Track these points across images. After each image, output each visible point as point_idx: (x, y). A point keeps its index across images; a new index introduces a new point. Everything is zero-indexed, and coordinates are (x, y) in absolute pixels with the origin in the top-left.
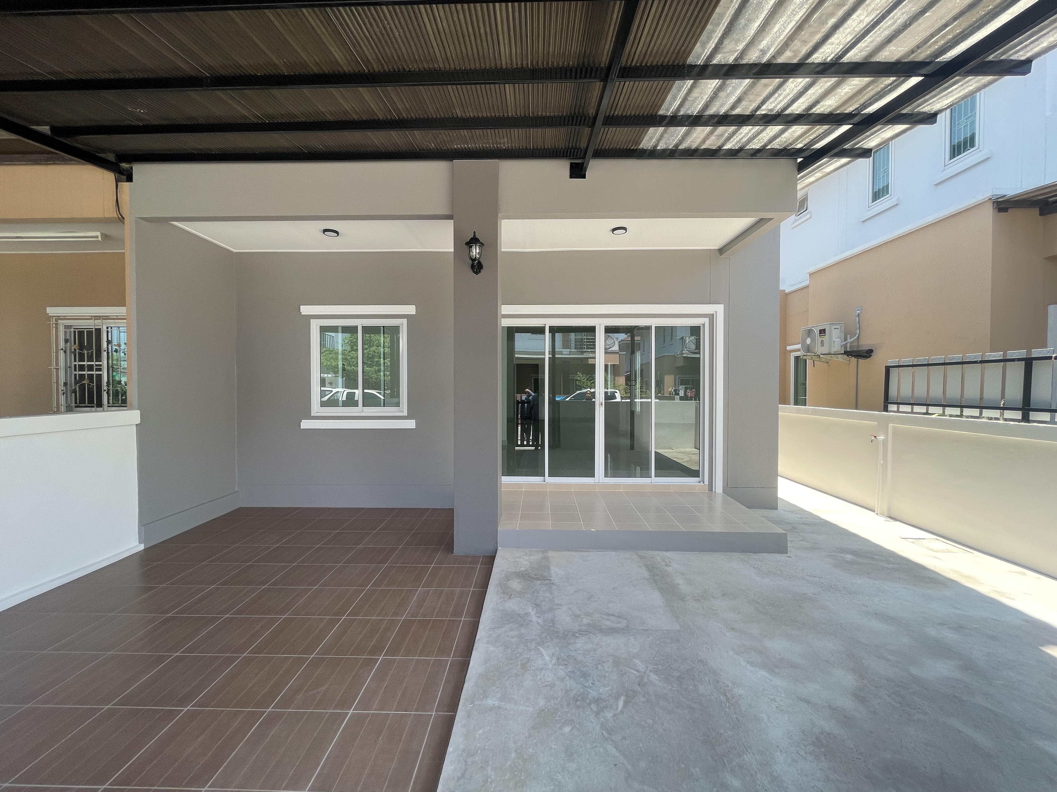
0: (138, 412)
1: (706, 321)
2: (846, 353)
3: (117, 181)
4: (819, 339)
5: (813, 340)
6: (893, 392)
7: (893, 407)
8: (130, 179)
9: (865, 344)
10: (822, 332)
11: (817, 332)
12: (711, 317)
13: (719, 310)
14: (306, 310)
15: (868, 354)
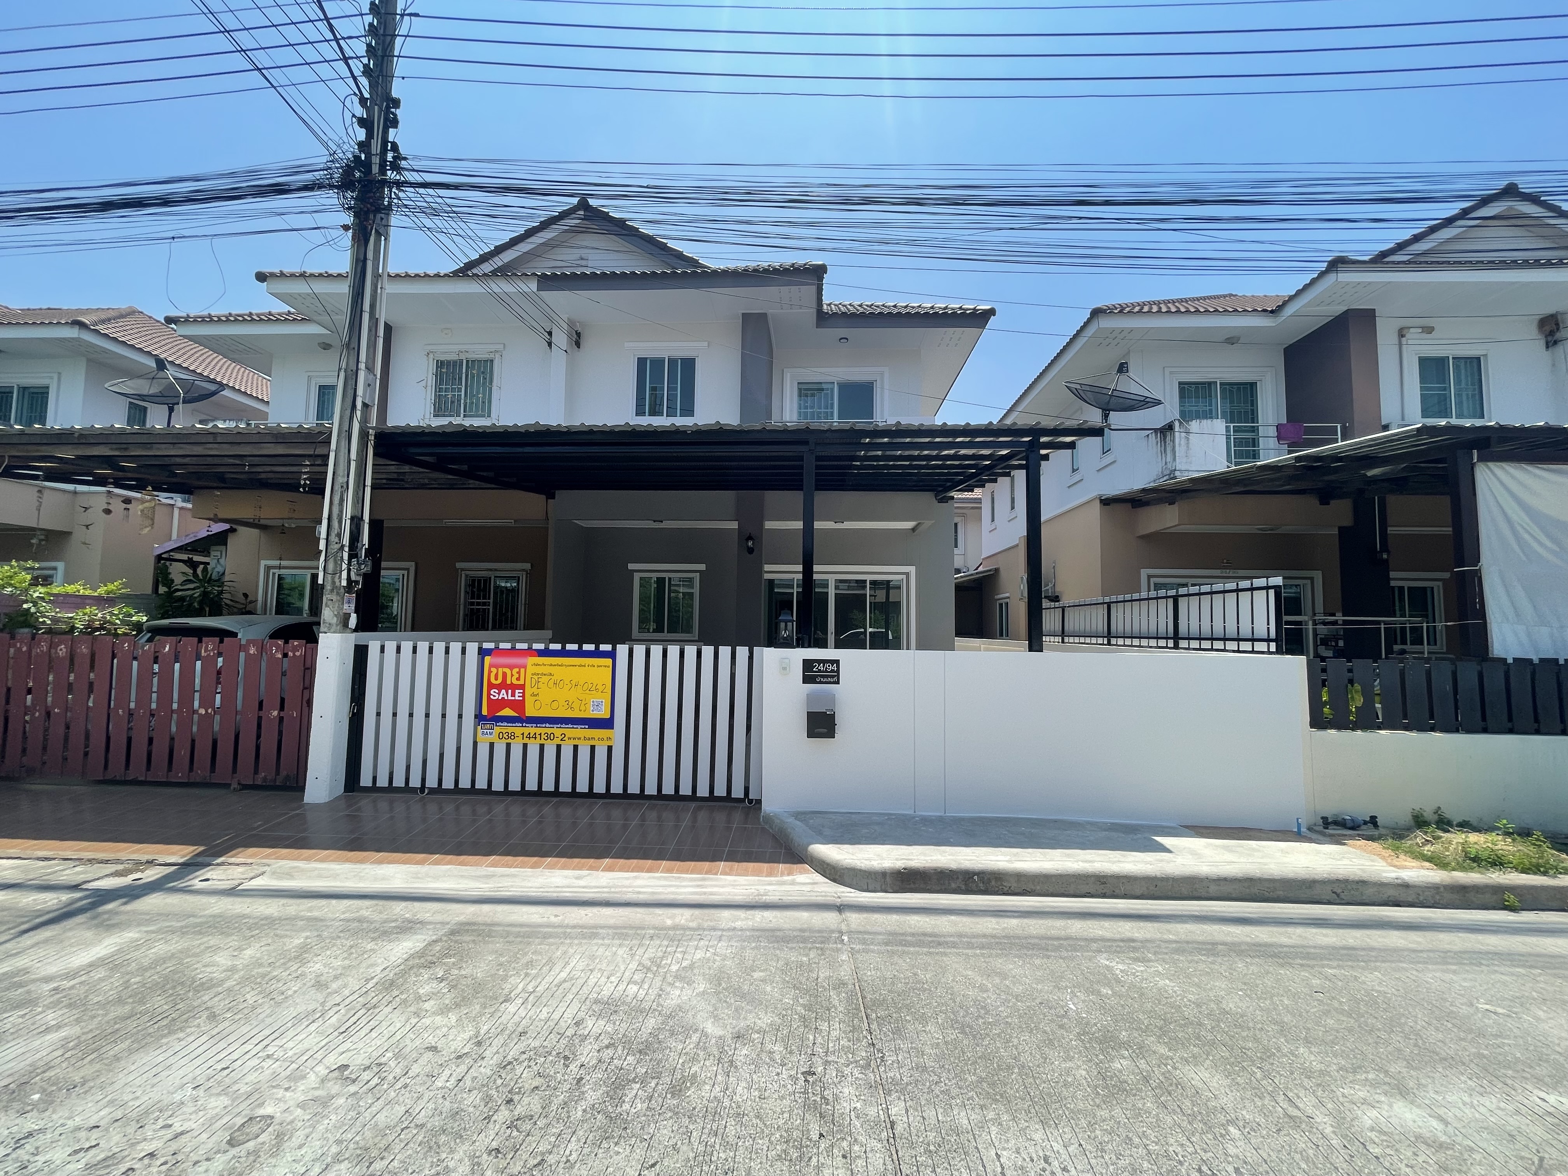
0: (550, 632)
1: (904, 577)
3: (547, 499)
8: (554, 498)
9: (1057, 590)
12: (907, 574)
13: (912, 570)
14: (631, 566)
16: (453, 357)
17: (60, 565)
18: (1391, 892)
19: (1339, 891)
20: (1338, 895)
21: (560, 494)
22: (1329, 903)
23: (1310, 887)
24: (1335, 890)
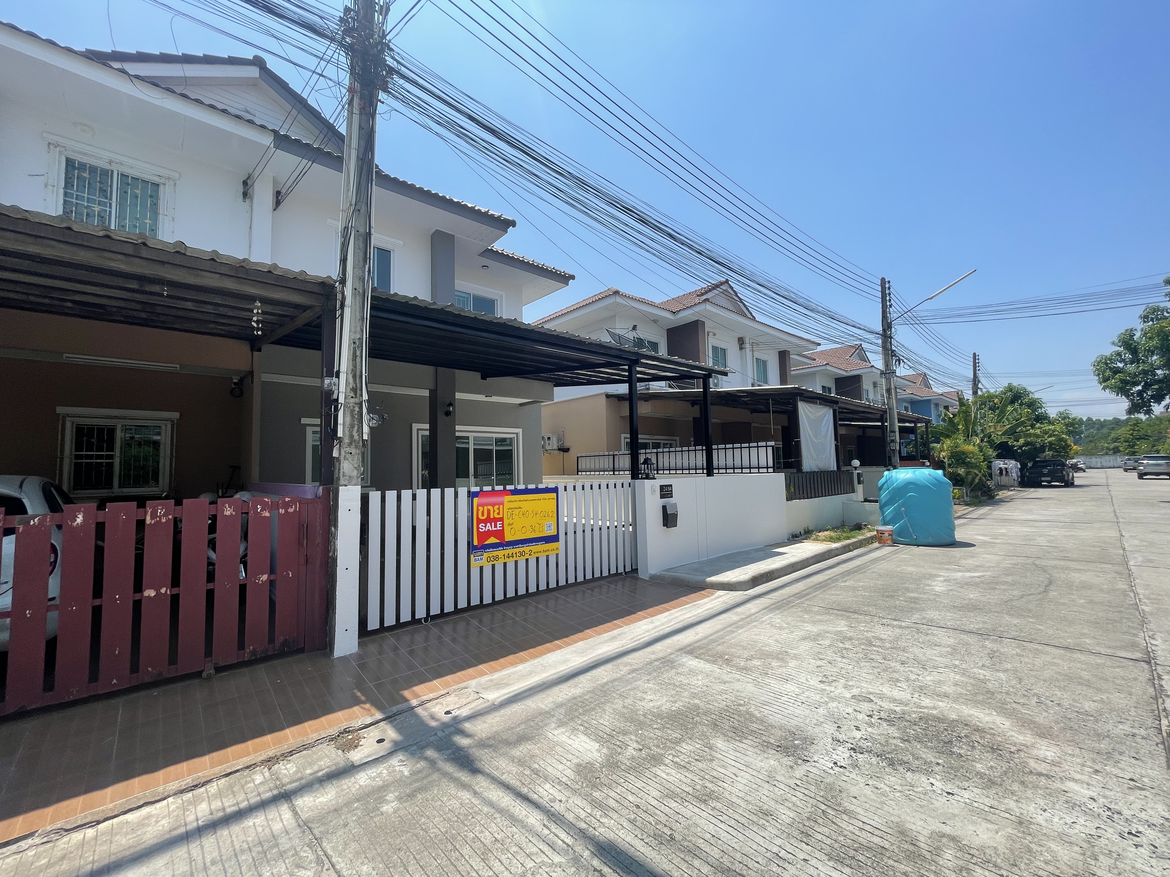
1: (515, 436)
2: (559, 449)
4: (547, 442)
5: (545, 442)
6: (580, 468)
7: (580, 473)
8: (259, 350)
9: (567, 445)
10: (549, 438)
11: (546, 439)
13: (520, 431)
14: (304, 421)
15: (566, 450)
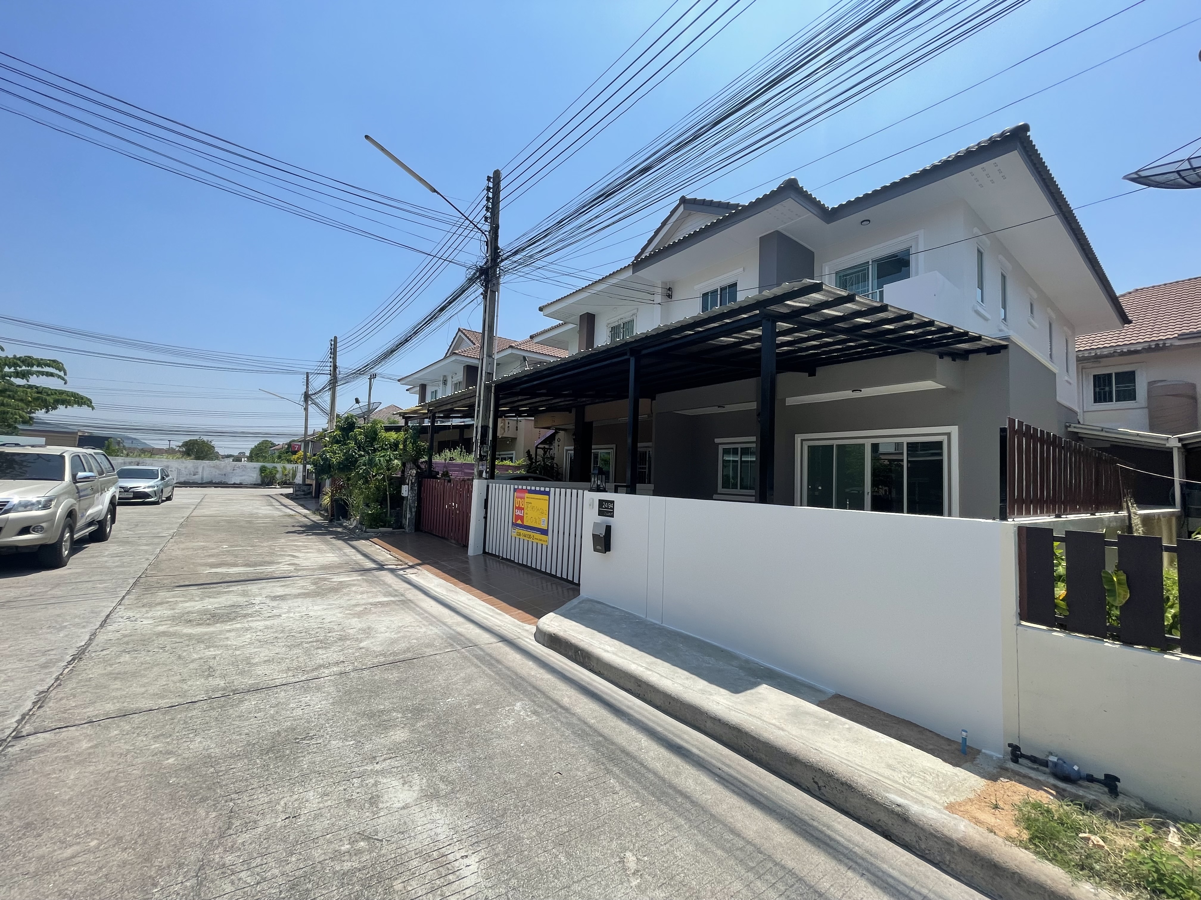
1: (945, 437)
3: (652, 401)
8: (655, 400)
12: (949, 435)
13: (954, 430)
14: (717, 441)
16: (616, 324)
17: (514, 452)
18: (883, 817)
19: (821, 784)
20: (820, 789)
21: (659, 396)
22: (807, 791)
23: (791, 764)
24: (816, 780)
